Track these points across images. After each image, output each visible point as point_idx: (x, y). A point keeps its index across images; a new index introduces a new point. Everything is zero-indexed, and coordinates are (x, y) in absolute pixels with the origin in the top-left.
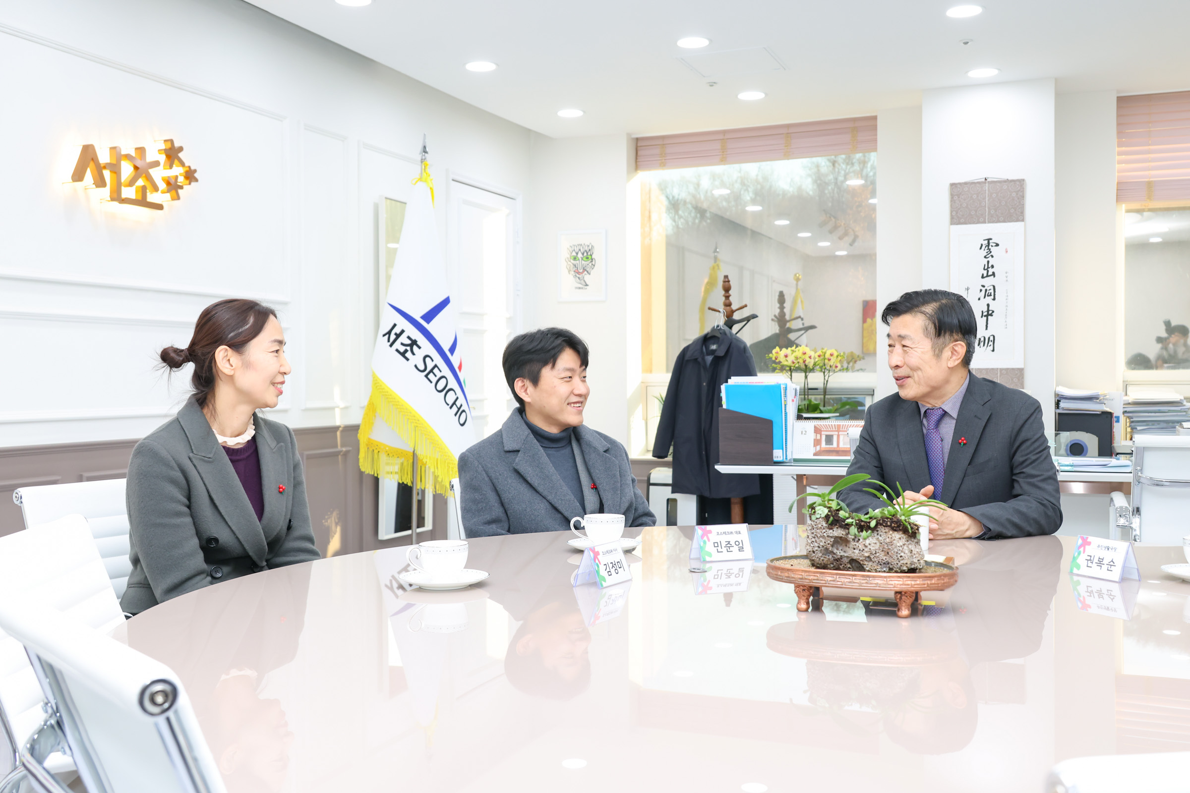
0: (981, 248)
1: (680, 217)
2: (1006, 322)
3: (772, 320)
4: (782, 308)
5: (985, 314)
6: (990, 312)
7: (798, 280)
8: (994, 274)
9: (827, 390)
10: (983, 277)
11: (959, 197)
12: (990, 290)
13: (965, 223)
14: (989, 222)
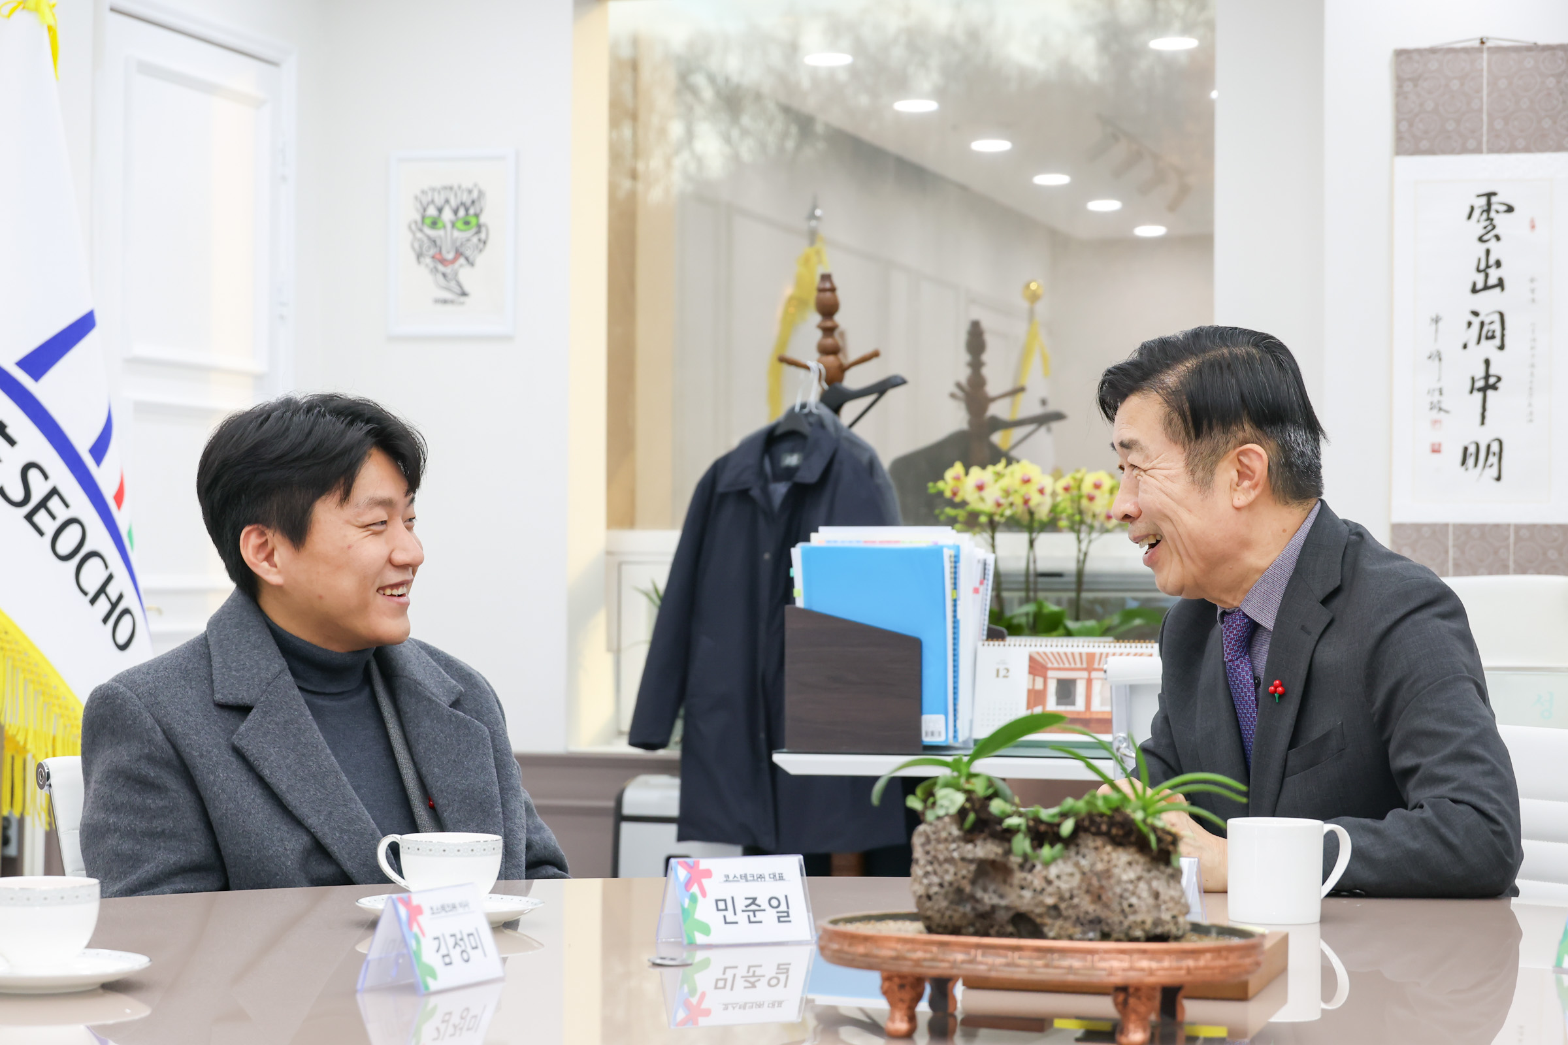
0: (1470, 217)
1: (745, 132)
2: (1530, 405)
3: (953, 396)
4: (976, 365)
5: (1480, 384)
6: (1492, 380)
7: (1034, 298)
8: (1501, 284)
9: (1086, 579)
10: (1474, 290)
11: (1416, 86)
12: (1492, 323)
13: (1431, 152)
14: (1491, 151)
